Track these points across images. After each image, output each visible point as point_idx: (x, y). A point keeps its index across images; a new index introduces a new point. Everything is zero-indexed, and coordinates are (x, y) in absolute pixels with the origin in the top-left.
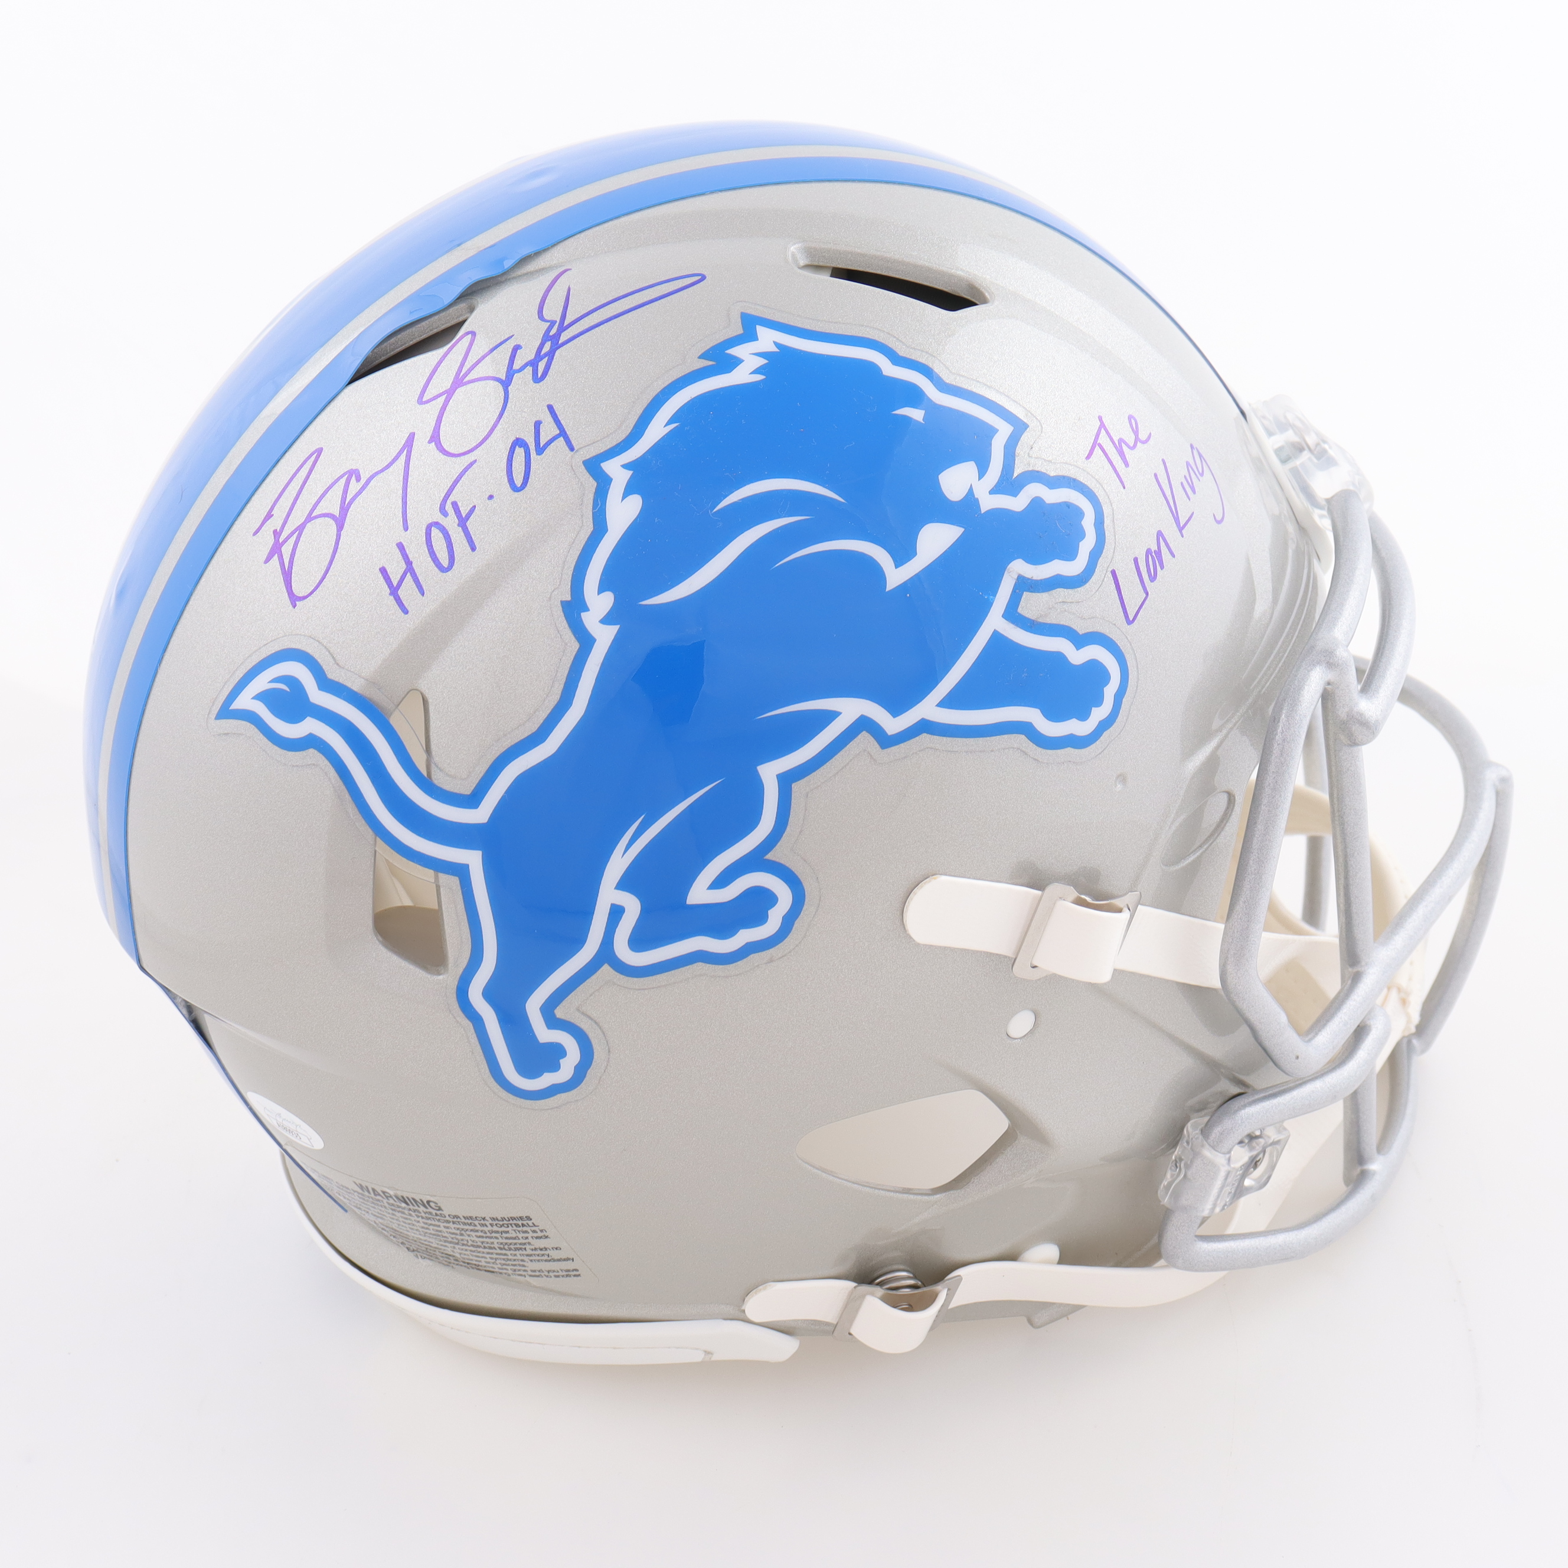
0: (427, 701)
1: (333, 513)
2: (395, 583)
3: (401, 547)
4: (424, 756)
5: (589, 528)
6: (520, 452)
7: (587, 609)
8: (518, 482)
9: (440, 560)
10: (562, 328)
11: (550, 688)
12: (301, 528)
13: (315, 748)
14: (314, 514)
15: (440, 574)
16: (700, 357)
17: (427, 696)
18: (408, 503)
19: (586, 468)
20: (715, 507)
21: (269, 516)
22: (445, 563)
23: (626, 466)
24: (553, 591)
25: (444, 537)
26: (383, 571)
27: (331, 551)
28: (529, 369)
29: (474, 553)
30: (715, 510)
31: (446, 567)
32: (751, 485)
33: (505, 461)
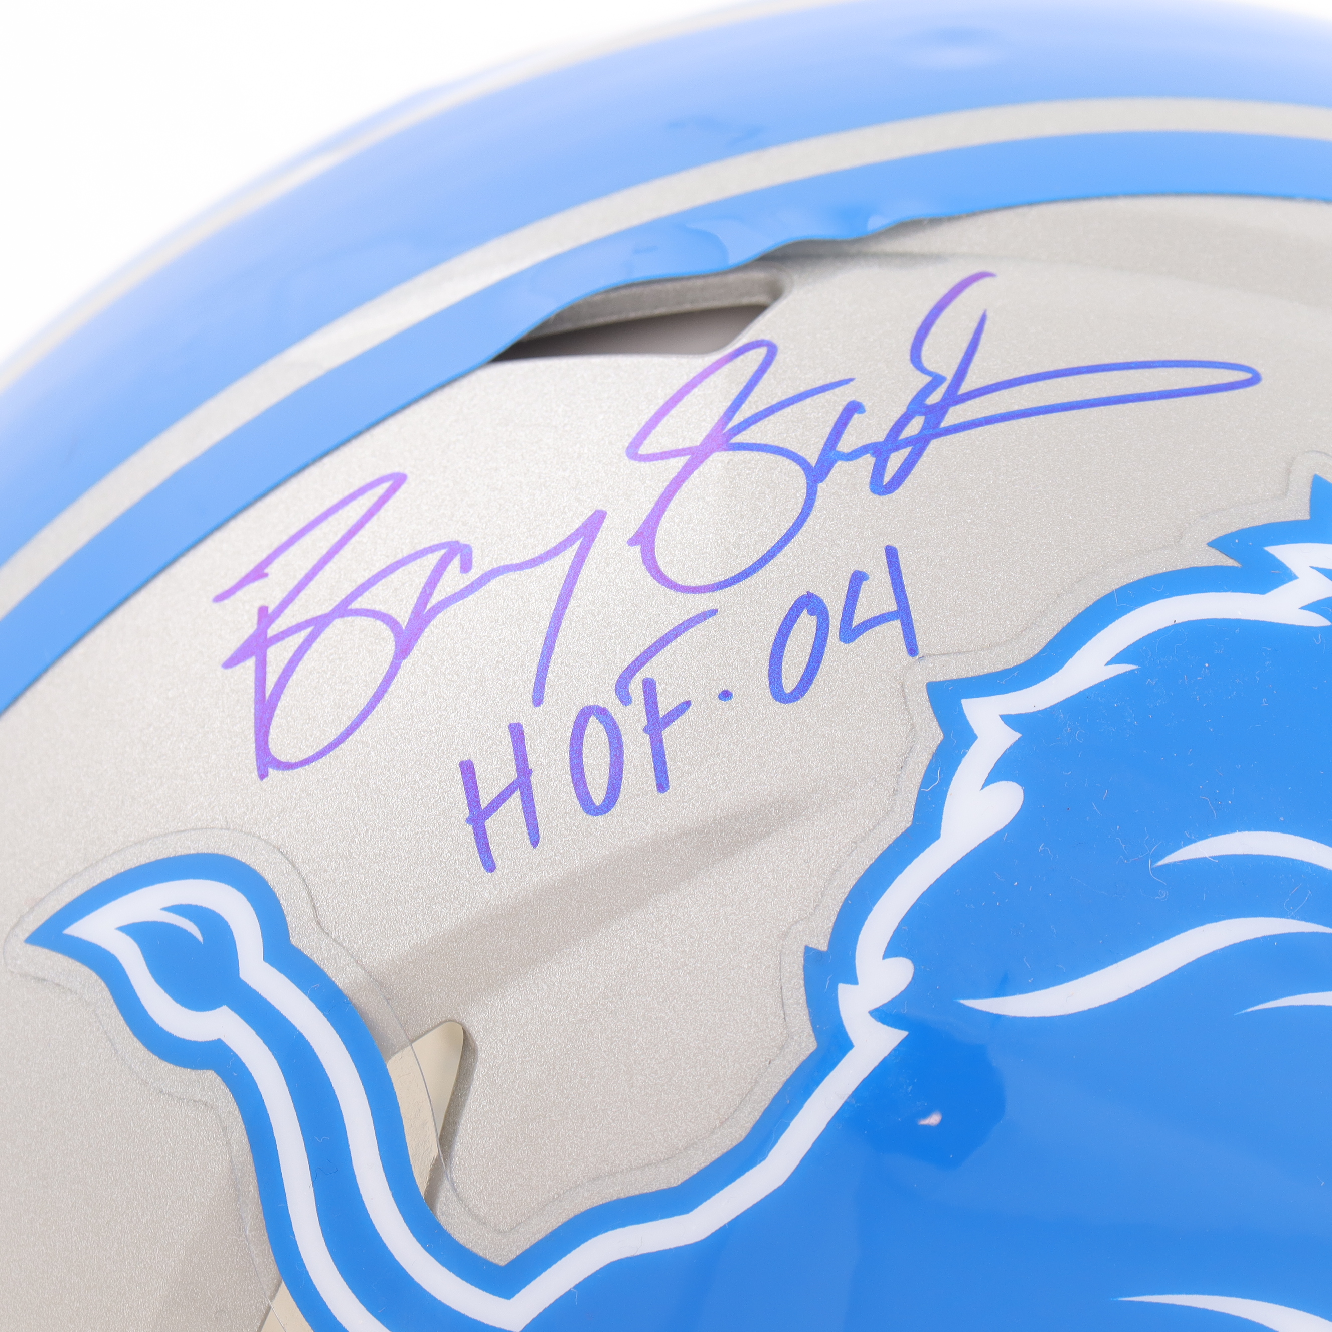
0: (474, 1051)
1: (395, 616)
2: (485, 801)
3: (517, 733)
4: (435, 1151)
5: (903, 820)
6: (807, 623)
7: (852, 979)
8: (790, 683)
9: (589, 787)
10: (953, 398)
11: (732, 1110)
12: (319, 624)
13: (219, 1072)
14: (355, 605)
15: (581, 815)
16: (1212, 544)
17: (478, 1043)
18: (556, 650)
19: (931, 700)
20: (1163, 857)
21: (258, 573)
22: (598, 796)
23: (1010, 720)
24: (797, 922)
25: (610, 743)
26: (468, 769)
27: (371, 693)
28: (868, 461)
29: (661, 795)
30: (1160, 863)
31: (597, 804)
32: (1246, 834)
33: (774, 631)
